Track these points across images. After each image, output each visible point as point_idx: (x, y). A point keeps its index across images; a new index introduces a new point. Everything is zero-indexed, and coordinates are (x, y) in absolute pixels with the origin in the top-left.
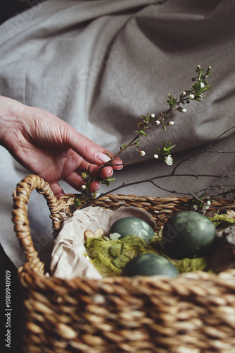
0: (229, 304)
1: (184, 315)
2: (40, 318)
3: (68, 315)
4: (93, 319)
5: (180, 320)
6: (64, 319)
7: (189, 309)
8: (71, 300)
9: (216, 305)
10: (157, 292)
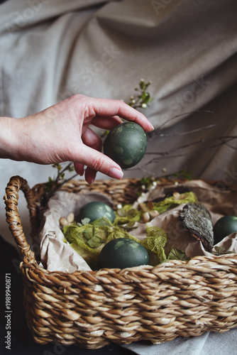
0: (197, 282)
1: (163, 294)
2: (49, 306)
3: (71, 301)
4: (93, 303)
5: (162, 298)
6: (69, 305)
7: (168, 289)
8: (74, 290)
9: (188, 284)
10: (145, 280)
